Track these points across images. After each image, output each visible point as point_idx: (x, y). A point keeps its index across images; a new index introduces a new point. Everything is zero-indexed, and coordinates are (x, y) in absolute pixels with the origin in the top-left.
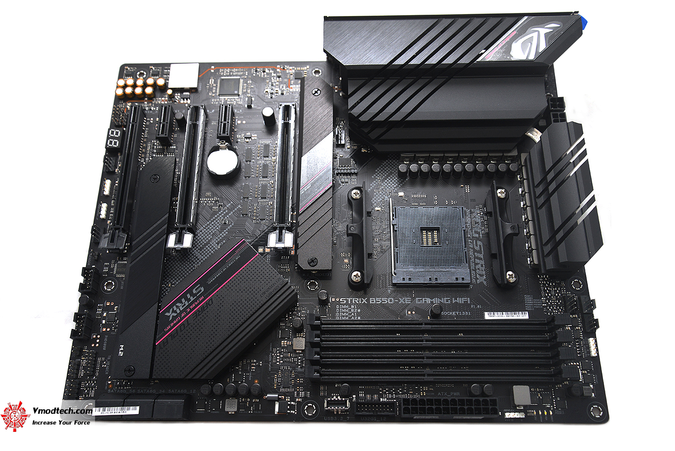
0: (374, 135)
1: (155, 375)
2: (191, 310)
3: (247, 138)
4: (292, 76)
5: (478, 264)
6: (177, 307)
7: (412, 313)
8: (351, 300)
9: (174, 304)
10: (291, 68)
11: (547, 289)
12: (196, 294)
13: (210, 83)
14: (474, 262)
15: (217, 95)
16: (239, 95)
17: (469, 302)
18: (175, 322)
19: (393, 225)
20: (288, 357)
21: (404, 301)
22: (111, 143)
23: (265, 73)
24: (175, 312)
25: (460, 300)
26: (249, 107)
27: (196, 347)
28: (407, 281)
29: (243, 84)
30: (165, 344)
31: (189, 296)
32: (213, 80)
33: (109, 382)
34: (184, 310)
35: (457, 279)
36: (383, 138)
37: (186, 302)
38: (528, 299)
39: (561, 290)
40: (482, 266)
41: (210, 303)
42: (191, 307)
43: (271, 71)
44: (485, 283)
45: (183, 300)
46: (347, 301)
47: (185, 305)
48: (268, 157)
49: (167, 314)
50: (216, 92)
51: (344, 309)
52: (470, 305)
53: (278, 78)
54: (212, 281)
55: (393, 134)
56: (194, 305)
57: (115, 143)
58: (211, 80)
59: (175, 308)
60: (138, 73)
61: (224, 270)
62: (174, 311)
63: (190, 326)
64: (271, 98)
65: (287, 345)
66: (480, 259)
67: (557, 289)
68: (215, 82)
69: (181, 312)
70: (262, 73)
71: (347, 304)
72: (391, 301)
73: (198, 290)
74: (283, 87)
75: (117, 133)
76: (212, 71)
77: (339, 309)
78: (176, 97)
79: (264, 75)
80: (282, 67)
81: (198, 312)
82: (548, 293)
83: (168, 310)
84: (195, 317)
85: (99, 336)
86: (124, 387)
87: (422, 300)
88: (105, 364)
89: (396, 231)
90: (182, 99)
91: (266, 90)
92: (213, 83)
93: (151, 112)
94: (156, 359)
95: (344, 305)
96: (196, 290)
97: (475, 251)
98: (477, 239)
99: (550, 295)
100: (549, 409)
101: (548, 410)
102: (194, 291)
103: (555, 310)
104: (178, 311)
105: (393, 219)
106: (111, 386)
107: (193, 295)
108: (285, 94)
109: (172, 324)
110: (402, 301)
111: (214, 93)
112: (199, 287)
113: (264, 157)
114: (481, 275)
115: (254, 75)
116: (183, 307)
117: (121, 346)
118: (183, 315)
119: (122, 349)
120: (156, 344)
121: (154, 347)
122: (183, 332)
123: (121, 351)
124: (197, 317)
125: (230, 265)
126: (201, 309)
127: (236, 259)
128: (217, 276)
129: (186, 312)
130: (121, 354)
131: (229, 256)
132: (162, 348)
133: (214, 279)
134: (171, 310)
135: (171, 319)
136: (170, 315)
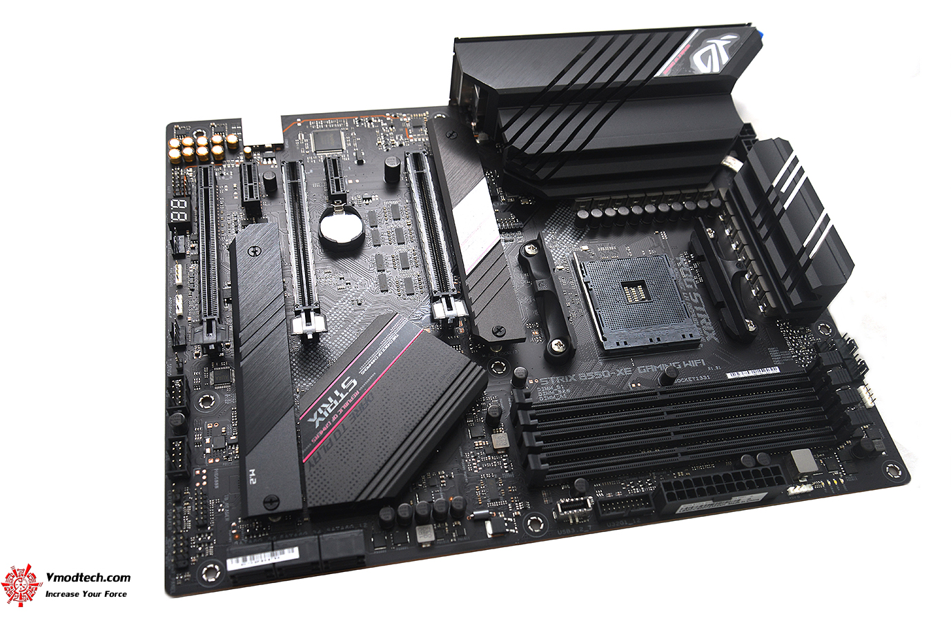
0: (542, 174)
1: (310, 502)
2: (345, 411)
3: (365, 199)
4: (408, 125)
6: (323, 409)
7: (636, 385)
8: (554, 380)
9: (318, 405)
10: (404, 115)
11: (793, 338)
12: (347, 390)
13: (300, 138)
15: (313, 151)
16: (343, 150)
17: (704, 364)
18: (325, 429)
19: (586, 283)
20: (488, 462)
21: (623, 372)
22: (175, 216)
23: (372, 123)
24: (322, 416)
25: (694, 363)
26: (360, 163)
27: (363, 457)
28: (622, 345)
29: (345, 137)
30: (317, 460)
31: (337, 393)
32: (303, 135)
33: (234, 531)
34: (335, 411)
35: (684, 336)
36: (554, 176)
37: (336, 402)
38: (773, 352)
39: (808, 338)
40: (707, 320)
41: (371, 399)
42: (344, 407)
43: (379, 121)
44: (716, 339)
45: (330, 399)
46: (549, 381)
47: (334, 405)
48: (399, 219)
49: (310, 420)
50: (310, 149)
52: (706, 367)
53: (390, 128)
54: (365, 370)
55: (566, 172)
56: (347, 404)
57: (182, 216)
58: (299, 135)
59: (320, 410)
60: (195, 133)
61: (380, 354)
62: (319, 415)
63: (347, 432)
64: (388, 150)
65: (483, 445)
66: (703, 313)
67: (804, 337)
68: (307, 137)
69: (331, 415)
70: (369, 124)
72: (606, 374)
73: (349, 384)
74: (399, 137)
75: (182, 204)
76: (299, 124)
77: (542, 392)
78: (255, 158)
79: (371, 126)
80: (393, 115)
81: (355, 413)
82: (795, 343)
83: (310, 415)
84: (353, 419)
85: (204, 471)
86: (257, 535)
87: (645, 368)
88: (221, 508)
89: (591, 289)
90: (265, 160)
91: (379, 142)
92: (303, 138)
93: (223, 177)
94: (308, 482)
95: (546, 386)
96: (346, 384)
97: (694, 304)
98: (692, 291)
99: (797, 344)
100: (839, 476)
101: (837, 477)
102: (343, 386)
103: (808, 360)
104: (327, 415)
105: (584, 276)
106: (237, 537)
108: (404, 145)
109: (321, 433)
110: (620, 372)
111: (307, 150)
112: (349, 380)
113: (394, 220)
114: (710, 332)
115: (358, 126)
116: (331, 408)
117: (251, 471)
118: (334, 419)
119: (254, 475)
120: (304, 461)
121: (301, 465)
122: (339, 441)
123: (253, 477)
124: (355, 419)
125: (386, 347)
126: (360, 408)
127: (394, 339)
128: (372, 363)
129: (338, 414)
130: (253, 481)
131: (384, 336)
132: (313, 466)
133: (368, 368)
134: (316, 414)
135: (317, 425)
136: (316, 420)
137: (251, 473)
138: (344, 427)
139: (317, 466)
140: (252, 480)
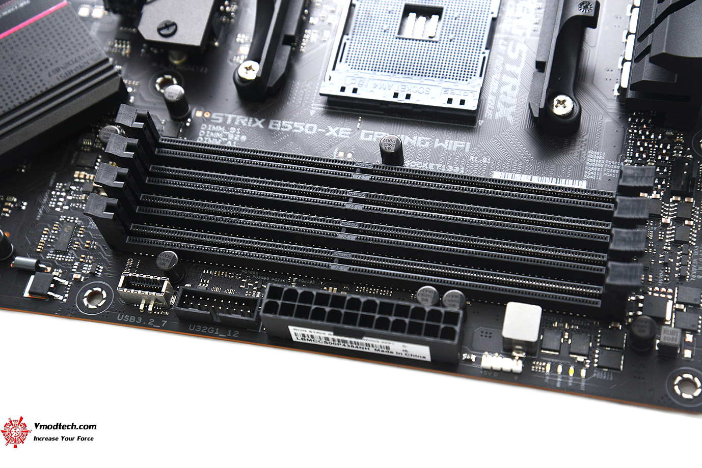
5: (505, 84)
7: (345, 155)
8: (234, 120)
14: (500, 80)
20: (80, 202)
21: (337, 132)
25: (452, 145)
28: (348, 93)
35: (450, 101)
38: (595, 159)
39: (672, 149)
40: (514, 88)
44: (510, 119)
46: (225, 119)
51: (214, 132)
52: (469, 155)
65: (84, 178)
66: (514, 76)
67: (665, 148)
71: (223, 124)
72: (311, 128)
77: (206, 131)
82: (641, 153)
87: (373, 134)
95: (216, 125)
99: (644, 156)
100: (582, 364)
101: (579, 366)
110: (332, 132)
114: (507, 105)
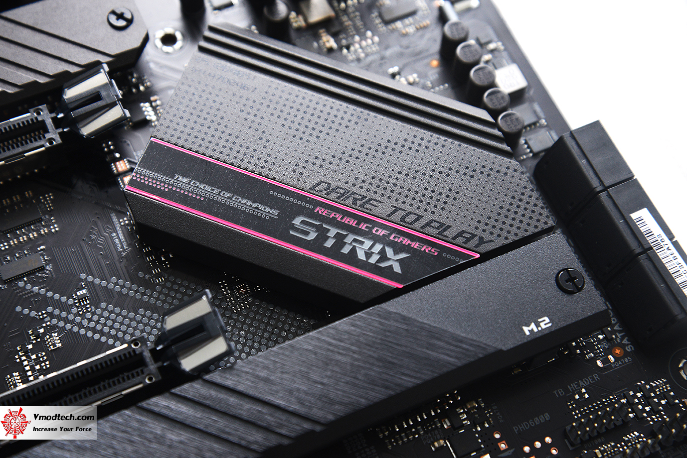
1: (546, 223)
2: (361, 220)
6: (369, 254)
9: (364, 265)
12: (319, 228)
18: (406, 241)
24: (382, 253)
27: (437, 170)
30: (468, 236)
31: (329, 244)
34: (367, 234)
37: (348, 240)
42: (353, 223)
45: (346, 250)
47: (355, 240)
49: (397, 269)
54: (267, 209)
56: (346, 220)
61: (227, 195)
62: (383, 257)
63: (399, 204)
69: (376, 239)
73: (306, 228)
81: (359, 203)
83: (388, 272)
84: (372, 202)
94: (512, 238)
96: (307, 233)
102: (312, 236)
104: (378, 247)
107: (323, 235)
109: (415, 245)
112: (296, 231)
116: (362, 243)
117: (528, 333)
118: (382, 232)
119: (533, 326)
120: (478, 256)
121: (486, 257)
122: (421, 212)
123: (538, 325)
124: (370, 200)
125: (208, 188)
126: (347, 198)
127: (185, 180)
128: (249, 203)
129: (371, 229)
130: (545, 323)
131: (185, 199)
132: (481, 238)
133: (261, 207)
134: (383, 265)
135: (403, 256)
136: (394, 261)
137: (531, 331)
138: (392, 213)
139: (479, 233)
140: (542, 325)
